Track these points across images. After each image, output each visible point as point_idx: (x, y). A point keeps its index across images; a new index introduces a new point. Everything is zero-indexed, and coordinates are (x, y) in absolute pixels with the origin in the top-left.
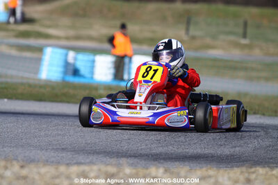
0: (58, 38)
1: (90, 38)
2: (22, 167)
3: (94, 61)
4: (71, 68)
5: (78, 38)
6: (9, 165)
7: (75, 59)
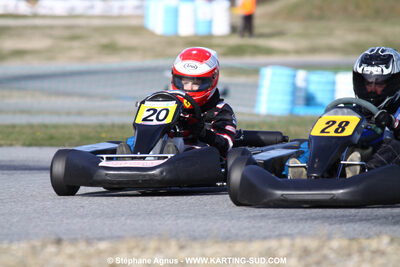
0: (285, 52)
1: (331, 49)
2: (182, 248)
3: (334, 83)
4: (302, 94)
5: (313, 50)
6: (163, 246)
7: (307, 81)
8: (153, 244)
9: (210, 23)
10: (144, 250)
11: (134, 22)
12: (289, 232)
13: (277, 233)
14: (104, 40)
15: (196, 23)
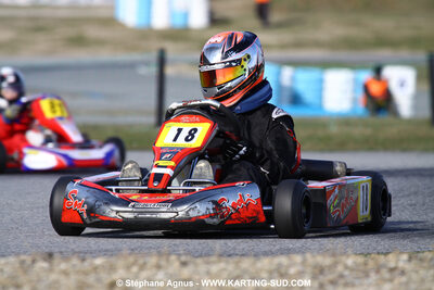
2: (184, 264)
3: (321, 81)
6: (163, 263)
7: (293, 79)
9: (186, 15)
11: (103, 13)
15: (172, 14)
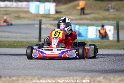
1: (86, 19)
4: (77, 33)
5: (81, 19)
7: (79, 29)
8: (30, 78)
9: (49, 10)
10: (27, 80)
11: (26, 10)
12: (72, 75)
13: (69, 75)
14: (16, 15)
15: (45, 10)
